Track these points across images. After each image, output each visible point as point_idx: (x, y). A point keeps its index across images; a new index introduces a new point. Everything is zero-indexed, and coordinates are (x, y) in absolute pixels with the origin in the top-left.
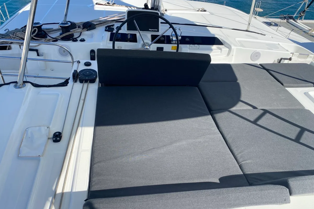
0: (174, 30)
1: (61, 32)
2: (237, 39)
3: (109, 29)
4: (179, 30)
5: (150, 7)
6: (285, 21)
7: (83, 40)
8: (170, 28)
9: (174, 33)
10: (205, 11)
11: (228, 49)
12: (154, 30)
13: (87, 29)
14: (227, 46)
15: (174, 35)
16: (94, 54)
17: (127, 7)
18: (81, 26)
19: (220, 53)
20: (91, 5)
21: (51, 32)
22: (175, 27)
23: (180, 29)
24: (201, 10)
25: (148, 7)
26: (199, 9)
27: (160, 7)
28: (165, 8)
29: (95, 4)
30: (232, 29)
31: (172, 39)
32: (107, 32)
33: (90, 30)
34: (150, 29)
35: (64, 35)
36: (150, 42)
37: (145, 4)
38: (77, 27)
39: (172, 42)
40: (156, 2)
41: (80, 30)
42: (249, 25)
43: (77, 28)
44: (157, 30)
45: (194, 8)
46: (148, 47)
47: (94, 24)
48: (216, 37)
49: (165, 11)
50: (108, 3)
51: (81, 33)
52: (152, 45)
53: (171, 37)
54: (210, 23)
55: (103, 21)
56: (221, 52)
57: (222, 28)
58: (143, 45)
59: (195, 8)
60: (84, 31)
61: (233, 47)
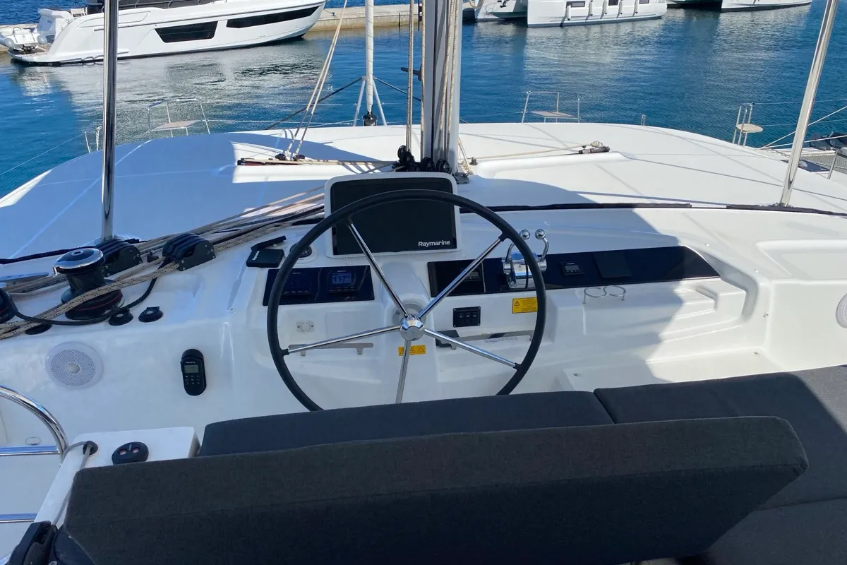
0: (519, 241)
1: (66, 289)
2: (762, 245)
3: (264, 256)
4: (539, 237)
5: (417, 159)
6: (831, 152)
7: (152, 315)
8: (502, 238)
9: (515, 250)
10: (606, 150)
11: (744, 292)
12: (438, 244)
13: (178, 265)
14: (732, 276)
15: (516, 256)
16: (196, 366)
17: (343, 164)
18: (156, 254)
19: (712, 311)
20: (221, 169)
21: (37, 288)
22: (518, 231)
23: (542, 233)
24: (591, 147)
25: (412, 158)
26: (584, 147)
27: (453, 153)
28: (469, 155)
29: (236, 164)
30: (729, 207)
31: (512, 273)
32: (256, 270)
33: (189, 266)
34: (420, 244)
35: (76, 302)
36: (425, 299)
37: (400, 150)
38: (145, 259)
39: (512, 285)
40: (439, 140)
41: (152, 270)
42: (789, 188)
43: (145, 263)
44: (448, 243)
45: (565, 145)
46: (417, 323)
47: (207, 242)
48: (682, 245)
49: (469, 166)
50: (281, 157)
51: (154, 281)
52: (431, 313)
53: (507, 266)
54: (634, 190)
55: (252, 223)
56: (716, 307)
57: (691, 208)
58: (398, 313)
59: (570, 145)
60: (166, 273)
61: (763, 284)
